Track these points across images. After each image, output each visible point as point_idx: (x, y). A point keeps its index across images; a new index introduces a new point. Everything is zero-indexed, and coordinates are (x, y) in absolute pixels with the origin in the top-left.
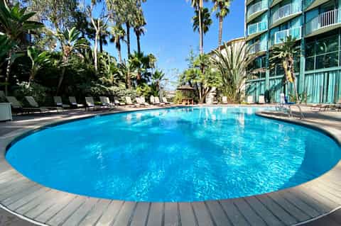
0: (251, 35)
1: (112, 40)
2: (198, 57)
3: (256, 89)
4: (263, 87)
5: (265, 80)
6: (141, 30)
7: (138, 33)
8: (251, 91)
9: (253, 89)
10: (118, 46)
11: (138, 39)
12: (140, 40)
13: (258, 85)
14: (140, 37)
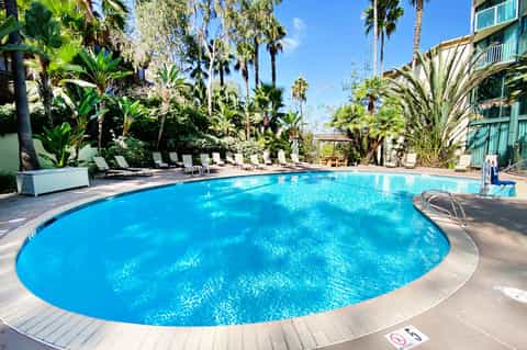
0: (483, 32)
1: (237, 67)
2: (364, 84)
3: (488, 139)
4: (504, 134)
5: (508, 122)
6: (278, 45)
7: (273, 51)
8: (478, 143)
9: (484, 139)
10: (245, 74)
11: (273, 59)
12: (276, 63)
13: (494, 130)
14: (276, 57)
